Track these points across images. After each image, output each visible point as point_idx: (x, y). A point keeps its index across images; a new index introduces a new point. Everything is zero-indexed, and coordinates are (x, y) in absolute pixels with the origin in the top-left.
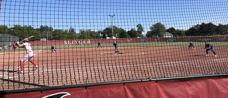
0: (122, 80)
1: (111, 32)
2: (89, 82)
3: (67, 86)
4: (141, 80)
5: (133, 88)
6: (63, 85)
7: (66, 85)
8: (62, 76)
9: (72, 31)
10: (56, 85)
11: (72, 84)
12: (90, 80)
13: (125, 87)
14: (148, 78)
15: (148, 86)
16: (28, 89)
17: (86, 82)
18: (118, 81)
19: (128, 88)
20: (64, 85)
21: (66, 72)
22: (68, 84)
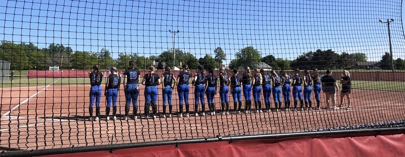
0: (173, 139)
1: (171, 59)
2: (117, 141)
3: (78, 147)
4: (206, 139)
5: (191, 152)
6: (71, 146)
7: (75, 146)
8: (70, 131)
9: (106, 54)
10: (59, 147)
11: (87, 145)
12: (120, 139)
13: (178, 150)
14: (218, 136)
15: (216, 149)
17: (112, 141)
18: (167, 141)
19: (182, 152)
20: (73, 146)
21: (78, 125)
22: (80, 145)
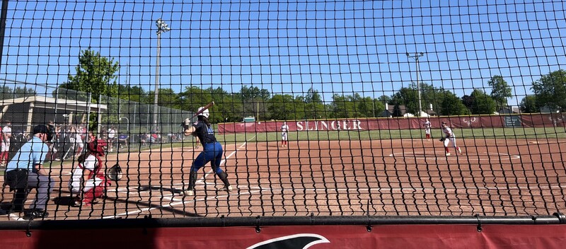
0: (470, 214)
1: (414, 99)
2: (376, 212)
3: (320, 217)
4: (533, 218)
6: (310, 214)
7: (315, 214)
8: (304, 191)
9: (315, 97)
10: (292, 214)
11: (331, 214)
12: (379, 208)
14: (556, 215)
15: (556, 238)
16: (227, 218)
17: (368, 212)
18: (460, 217)
20: (312, 215)
21: (315, 183)
22: (321, 214)
